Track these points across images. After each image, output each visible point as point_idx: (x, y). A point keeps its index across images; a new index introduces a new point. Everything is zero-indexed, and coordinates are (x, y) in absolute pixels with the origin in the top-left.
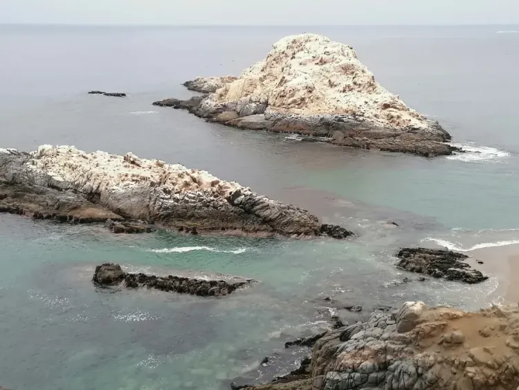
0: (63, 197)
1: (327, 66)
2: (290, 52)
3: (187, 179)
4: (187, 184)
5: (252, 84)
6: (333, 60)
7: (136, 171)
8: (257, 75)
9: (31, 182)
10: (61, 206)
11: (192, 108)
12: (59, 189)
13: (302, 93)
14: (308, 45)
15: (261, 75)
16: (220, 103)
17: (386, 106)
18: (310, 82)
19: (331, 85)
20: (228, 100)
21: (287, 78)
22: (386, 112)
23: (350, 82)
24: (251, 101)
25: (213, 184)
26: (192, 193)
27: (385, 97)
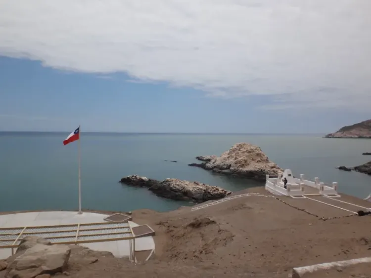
0: (177, 194)
1: (251, 153)
2: (238, 148)
3: (215, 189)
4: (214, 191)
5: (225, 159)
6: (254, 151)
7: (198, 186)
8: (226, 156)
9: (165, 189)
10: (176, 196)
11: (203, 166)
12: (176, 192)
13: (243, 162)
14: (244, 146)
15: (228, 156)
16: (213, 165)
17: (272, 167)
18: (246, 158)
19: (253, 160)
20: (216, 164)
21: (238, 157)
22: (273, 169)
23: (259, 159)
24: (225, 165)
25: (222, 191)
26: (216, 192)
27: (272, 164)
